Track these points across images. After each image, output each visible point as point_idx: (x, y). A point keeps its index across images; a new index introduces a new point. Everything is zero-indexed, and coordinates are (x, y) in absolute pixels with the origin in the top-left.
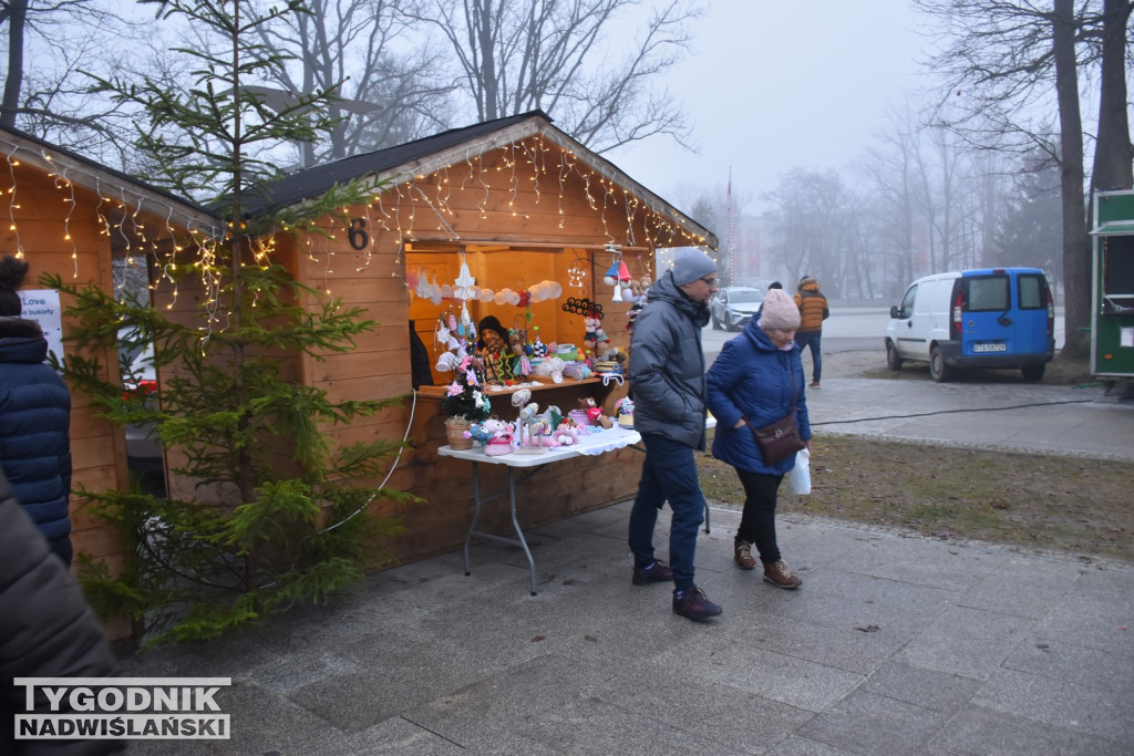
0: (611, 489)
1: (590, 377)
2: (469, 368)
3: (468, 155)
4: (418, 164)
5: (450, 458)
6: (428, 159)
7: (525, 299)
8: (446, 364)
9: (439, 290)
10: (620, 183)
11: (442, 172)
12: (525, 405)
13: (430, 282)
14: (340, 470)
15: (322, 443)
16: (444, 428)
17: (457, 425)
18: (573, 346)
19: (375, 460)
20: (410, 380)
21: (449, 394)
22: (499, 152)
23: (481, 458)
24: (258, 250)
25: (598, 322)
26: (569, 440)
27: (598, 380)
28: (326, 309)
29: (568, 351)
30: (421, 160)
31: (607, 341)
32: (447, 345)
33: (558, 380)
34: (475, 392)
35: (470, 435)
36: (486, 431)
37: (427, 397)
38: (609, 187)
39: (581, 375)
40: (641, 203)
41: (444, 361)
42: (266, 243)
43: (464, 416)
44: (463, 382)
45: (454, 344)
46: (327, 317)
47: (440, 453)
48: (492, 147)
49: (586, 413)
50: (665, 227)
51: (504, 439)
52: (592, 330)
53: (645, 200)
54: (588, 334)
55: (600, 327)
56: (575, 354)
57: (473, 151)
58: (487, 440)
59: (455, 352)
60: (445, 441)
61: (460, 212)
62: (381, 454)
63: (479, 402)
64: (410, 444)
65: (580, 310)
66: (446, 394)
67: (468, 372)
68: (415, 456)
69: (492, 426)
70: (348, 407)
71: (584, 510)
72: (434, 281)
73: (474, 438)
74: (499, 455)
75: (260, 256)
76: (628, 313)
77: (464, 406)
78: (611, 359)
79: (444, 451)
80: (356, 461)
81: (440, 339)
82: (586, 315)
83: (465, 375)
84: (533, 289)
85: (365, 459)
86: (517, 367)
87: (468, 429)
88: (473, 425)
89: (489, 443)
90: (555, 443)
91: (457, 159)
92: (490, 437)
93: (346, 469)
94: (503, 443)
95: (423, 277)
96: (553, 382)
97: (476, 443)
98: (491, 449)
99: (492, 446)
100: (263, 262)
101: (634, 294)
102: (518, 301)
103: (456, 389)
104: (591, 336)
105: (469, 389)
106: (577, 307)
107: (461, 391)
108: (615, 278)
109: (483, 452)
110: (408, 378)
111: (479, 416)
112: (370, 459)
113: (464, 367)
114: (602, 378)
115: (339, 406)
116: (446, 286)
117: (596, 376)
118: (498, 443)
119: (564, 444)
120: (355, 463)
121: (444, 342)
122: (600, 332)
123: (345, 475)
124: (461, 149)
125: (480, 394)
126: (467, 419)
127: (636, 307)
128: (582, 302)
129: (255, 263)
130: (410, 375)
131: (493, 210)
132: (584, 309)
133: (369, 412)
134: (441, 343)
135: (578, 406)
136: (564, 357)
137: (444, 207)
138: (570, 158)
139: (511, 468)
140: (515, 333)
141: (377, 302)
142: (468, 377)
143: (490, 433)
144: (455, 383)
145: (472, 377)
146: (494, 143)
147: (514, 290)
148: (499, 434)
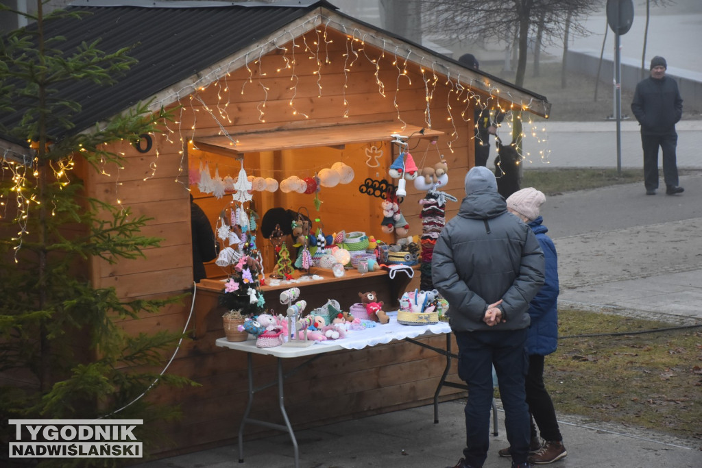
0: (413, 389)
1: (375, 270)
2: (245, 267)
3: (247, 60)
4: (199, 77)
5: (226, 349)
6: (209, 70)
7: (313, 186)
8: (226, 260)
9: (222, 183)
10: (417, 61)
11: (222, 81)
12: (293, 303)
13: (213, 175)
14: (126, 358)
15: (117, 335)
16: (222, 322)
17: (234, 320)
18: (364, 234)
19: (157, 350)
20: (192, 273)
21: (226, 291)
22: (278, 52)
23: (252, 349)
24: (58, 169)
25: (396, 207)
26: (335, 335)
27: (384, 272)
28: (117, 217)
29: (357, 240)
30: (202, 72)
31: (406, 227)
32: (227, 240)
33: (339, 274)
34: (250, 289)
35: (243, 328)
36: (257, 325)
37: (207, 291)
38: (402, 68)
39: (365, 268)
40: (442, 79)
41: (224, 257)
42: (65, 163)
43: (240, 310)
44: (239, 280)
45: (235, 239)
46: (118, 225)
47: (217, 345)
48: (272, 48)
49: (365, 307)
50: (474, 101)
51: (274, 333)
52: (389, 214)
53: (449, 75)
54: (386, 219)
55: (398, 212)
56: (366, 243)
57: (251, 56)
58: (260, 334)
59: (235, 247)
60: (222, 333)
61: (242, 105)
62: (162, 344)
63: (253, 299)
64: (190, 335)
65: (378, 193)
66: (224, 290)
67: (244, 271)
68: (195, 347)
69: (265, 320)
70: (136, 304)
71: (380, 410)
72: (217, 174)
73: (247, 332)
74: (268, 347)
75: (60, 174)
76: (421, 202)
77: (239, 302)
78: (403, 249)
79: (221, 342)
80: (140, 351)
81: (220, 236)
82: (383, 198)
83: (241, 273)
84: (323, 174)
85: (147, 349)
86: (298, 260)
87: (242, 323)
88: (247, 319)
89: (260, 336)
90: (320, 338)
91: (237, 66)
92: (261, 331)
93: (130, 358)
94: (275, 337)
95: (205, 172)
96: (334, 276)
97: (250, 336)
98: (262, 342)
99: (262, 339)
100: (63, 179)
101: (427, 183)
102: (305, 189)
103: (232, 286)
104: (390, 222)
105: (244, 287)
106: (375, 189)
107: (237, 288)
108: (400, 171)
109: (255, 344)
110: (190, 272)
111: (254, 311)
112: (153, 349)
113: (240, 266)
114: (389, 270)
115: (128, 304)
116: (228, 178)
117: (383, 268)
118: (267, 336)
119: (330, 338)
120: (140, 352)
121: (224, 239)
122: (398, 217)
123: (131, 364)
124: (241, 55)
125: (254, 291)
126: (242, 313)
127: (430, 196)
128: (380, 183)
129: (56, 180)
130: (191, 269)
131: (278, 99)
132: (382, 191)
133: (154, 308)
134: (221, 240)
135: (359, 300)
136: (351, 248)
137: (224, 114)
138: (357, 45)
139: (279, 359)
140: (298, 226)
141: (160, 201)
142: (243, 276)
143: (262, 327)
144: (232, 280)
145: (247, 276)
146: (273, 44)
147: (301, 178)
148: (270, 328)
